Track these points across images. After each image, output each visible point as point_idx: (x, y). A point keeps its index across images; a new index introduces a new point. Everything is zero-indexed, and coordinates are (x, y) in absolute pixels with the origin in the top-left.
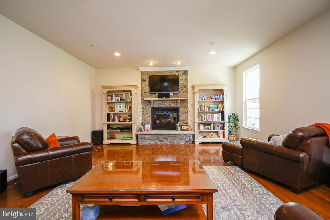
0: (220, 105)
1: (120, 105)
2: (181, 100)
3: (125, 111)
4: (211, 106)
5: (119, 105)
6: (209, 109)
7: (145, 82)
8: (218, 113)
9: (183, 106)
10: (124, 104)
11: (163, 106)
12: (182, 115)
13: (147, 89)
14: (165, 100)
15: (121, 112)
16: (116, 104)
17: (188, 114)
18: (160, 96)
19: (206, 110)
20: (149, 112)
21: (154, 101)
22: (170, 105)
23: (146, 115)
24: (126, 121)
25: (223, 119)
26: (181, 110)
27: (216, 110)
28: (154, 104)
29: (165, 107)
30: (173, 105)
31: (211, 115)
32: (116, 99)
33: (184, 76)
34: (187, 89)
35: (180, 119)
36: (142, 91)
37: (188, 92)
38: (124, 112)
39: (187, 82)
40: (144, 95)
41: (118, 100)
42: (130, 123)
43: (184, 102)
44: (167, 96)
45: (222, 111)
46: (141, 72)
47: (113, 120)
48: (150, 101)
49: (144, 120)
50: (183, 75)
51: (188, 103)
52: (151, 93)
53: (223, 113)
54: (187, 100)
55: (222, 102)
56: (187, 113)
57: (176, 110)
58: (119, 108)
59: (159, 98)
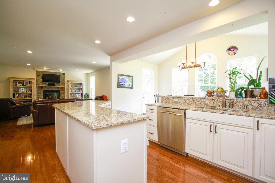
0: (81, 90)
1: (22, 89)
2: (61, 87)
3: (27, 92)
4: (77, 90)
5: (21, 89)
6: (76, 92)
7: (40, 77)
8: (80, 93)
9: (62, 90)
10: (26, 88)
11: (50, 90)
12: (61, 95)
13: (41, 80)
14: (52, 87)
15: (23, 93)
16: (19, 88)
17: (65, 94)
18: (49, 85)
19: (74, 92)
20: (42, 93)
21: (45, 87)
22: (55, 89)
23: (40, 94)
24: (27, 98)
25: (82, 96)
26: (61, 92)
27: (79, 92)
28: (45, 89)
29: (52, 90)
30: (57, 89)
31: (76, 94)
32: (19, 85)
33: (63, 76)
34: (65, 82)
35: (61, 96)
36: (37, 81)
37: (65, 83)
38: (25, 92)
39: (65, 78)
40: (38, 83)
41: (21, 86)
42: (30, 99)
43: (63, 88)
44: (54, 85)
45: (81, 92)
46: (37, 71)
47: (18, 97)
48: (42, 87)
49: (38, 97)
50: (62, 75)
51: (65, 89)
52: (43, 83)
53: (82, 94)
54: (65, 87)
55: (82, 89)
56: (64, 93)
57: (58, 92)
58: (21, 90)
59: (48, 85)
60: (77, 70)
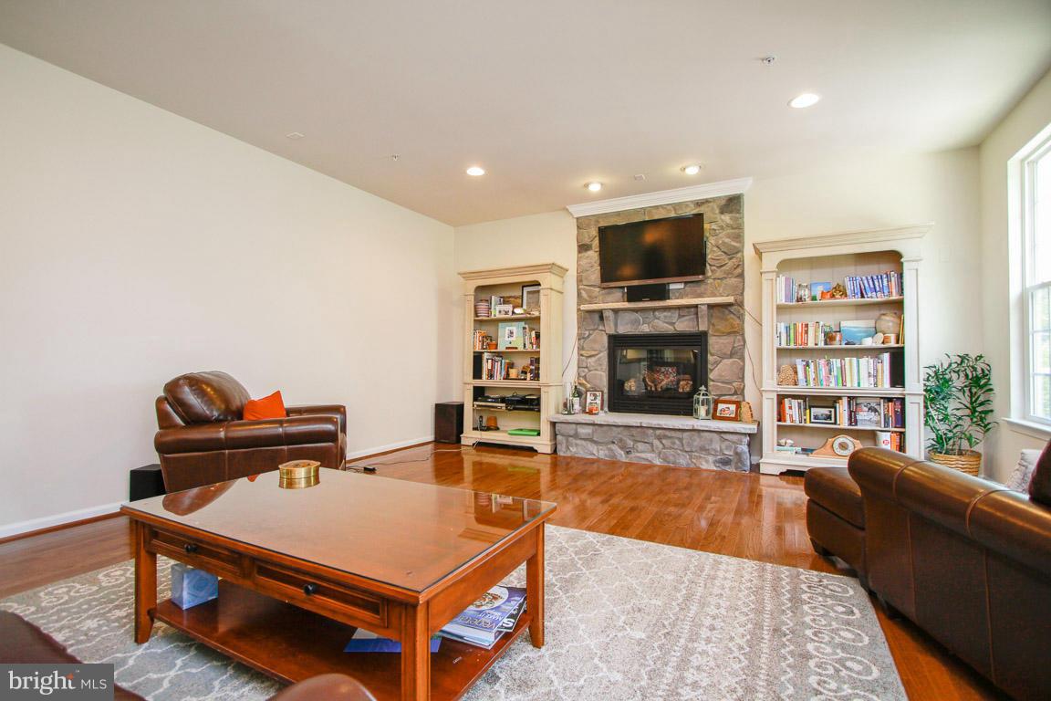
0: (888, 321)
1: (511, 328)
2: (711, 306)
3: (525, 346)
4: (844, 324)
5: (508, 329)
6: (829, 338)
7: (590, 253)
8: (875, 352)
9: (721, 326)
10: (523, 324)
11: (645, 329)
12: (717, 363)
13: (595, 275)
14: (654, 309)
15: (512, 352)
16: (500, 324)
17: (742, 358)
18: (634, 295)
19: (815, 339)
20: (601, 351)
21: (616, 311)
22: (673, 324)
23: (591, 360)
24: (525, 379)
25: (898, 377)
26: (715, 343)
27: (868, 343)
28: (616, 325)
29: (653, 332)
30: (683, 325)
31: (836, 363)
32: (500, 312)
33: (727, 218)
34: (740, 265)
35: (711, 376)
36: (579, 281)
37: (741, 275)
38: (521, 348)
39: (739, 237)
40: (583, 292)
41: (506, 313)
42: (534, 384)
43: (729, 311)
44: (662, 293)
45: (893, 344)
46: (577, 219)
47: (491, 376)
48: (600, 313)
49: (585, 377)
50: (722, 213)
51: (741, 317)
52: (605, 285)
53: (898, 357)
54: (741, 304)
55: (898, 306)
56: (737, 353)
57: (697, 340)
58: (507, 339)
59: (630, 300)
60: (805, 100)
